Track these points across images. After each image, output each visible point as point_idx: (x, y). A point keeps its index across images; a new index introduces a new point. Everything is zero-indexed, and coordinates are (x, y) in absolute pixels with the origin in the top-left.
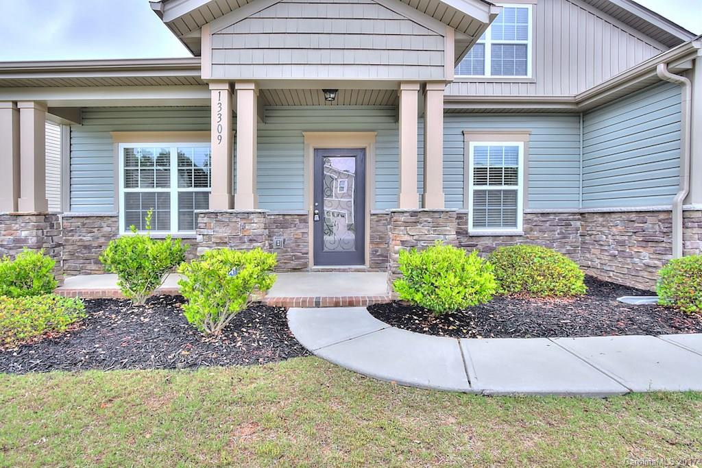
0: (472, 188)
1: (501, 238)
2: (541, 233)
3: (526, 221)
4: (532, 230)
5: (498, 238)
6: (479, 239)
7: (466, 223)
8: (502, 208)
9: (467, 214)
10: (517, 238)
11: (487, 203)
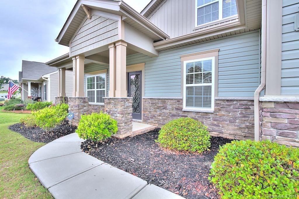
0: (185, 85)
1: (201, 113)
2: (226, 113)
3: (216, 104)
4: (220, 110)
5: (199, 114)
6: (189, 113)
7: (182, 104)
8: (203, 96)
9: (182, 99)
10: (210, 114)
11: (194, 94)
